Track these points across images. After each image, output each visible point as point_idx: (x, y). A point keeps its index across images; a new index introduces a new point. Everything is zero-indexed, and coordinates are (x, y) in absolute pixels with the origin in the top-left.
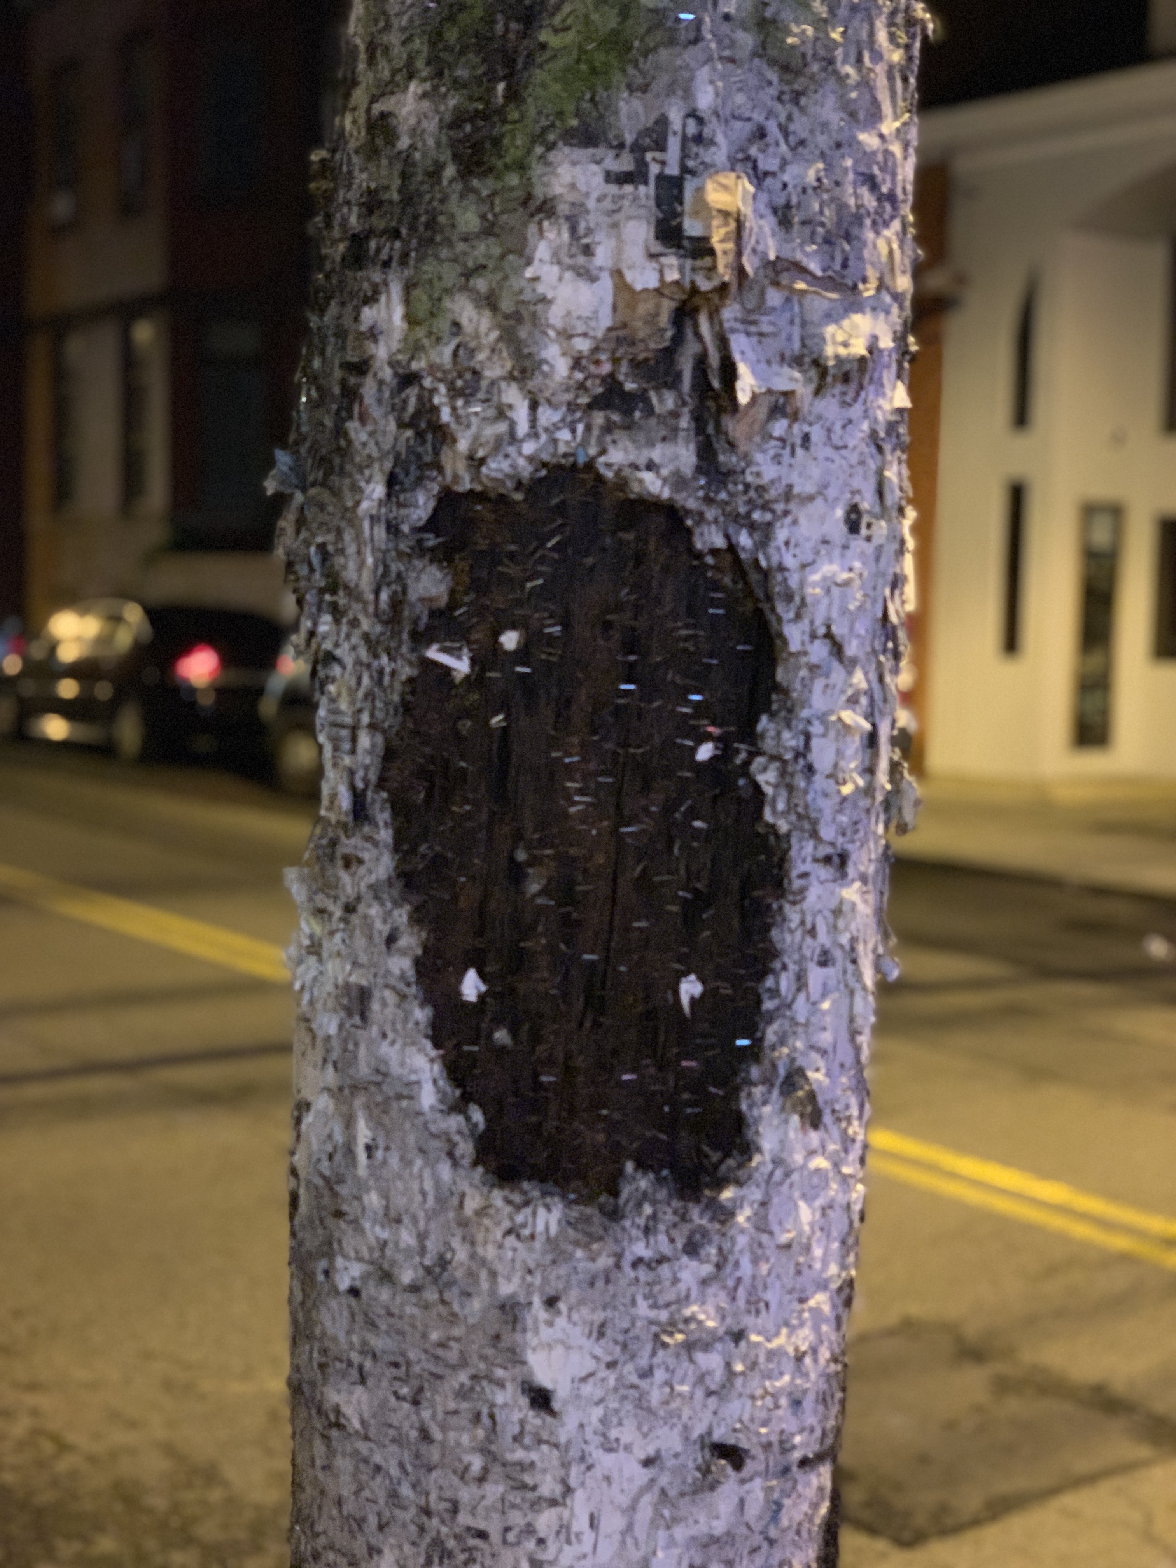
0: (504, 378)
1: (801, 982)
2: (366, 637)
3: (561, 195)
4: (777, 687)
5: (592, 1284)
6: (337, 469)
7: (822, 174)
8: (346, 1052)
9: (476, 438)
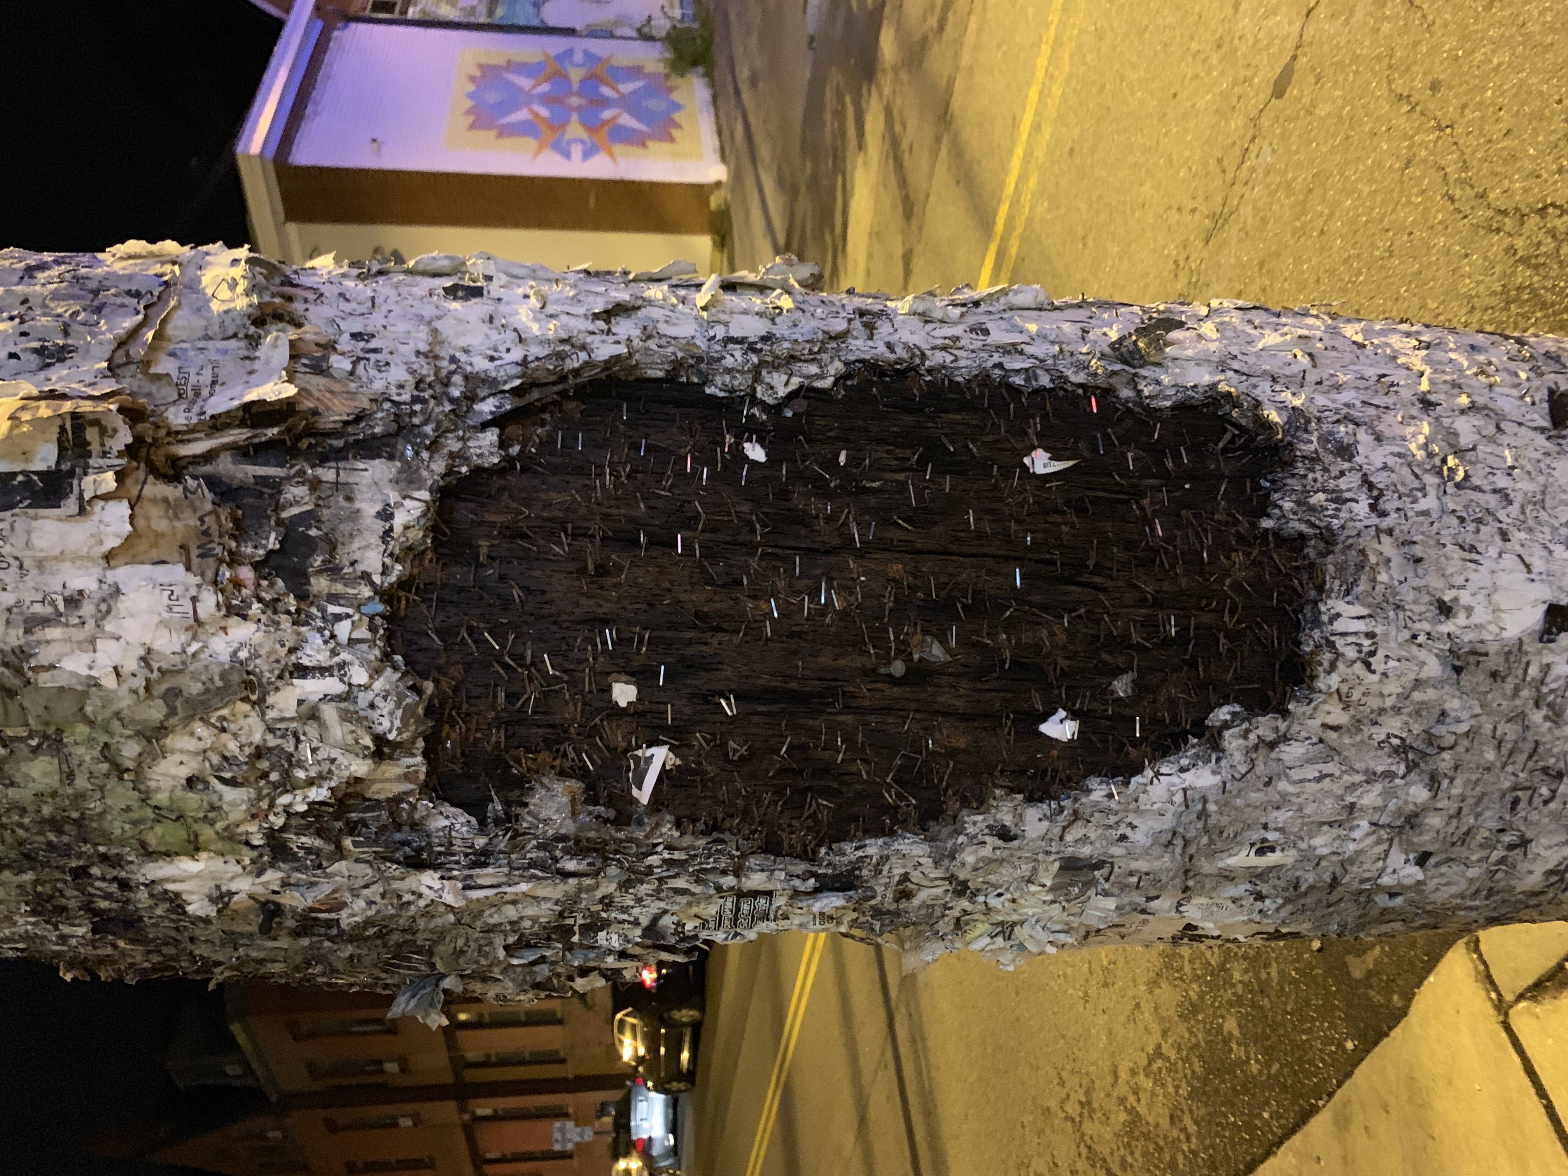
0: (263, 714)
1: (1013, 349)
2: (625, 886)
4: (671, 378)
6: (408, 937)
7: (5, 315)
8: (1137, 887)
9: (347, 749)
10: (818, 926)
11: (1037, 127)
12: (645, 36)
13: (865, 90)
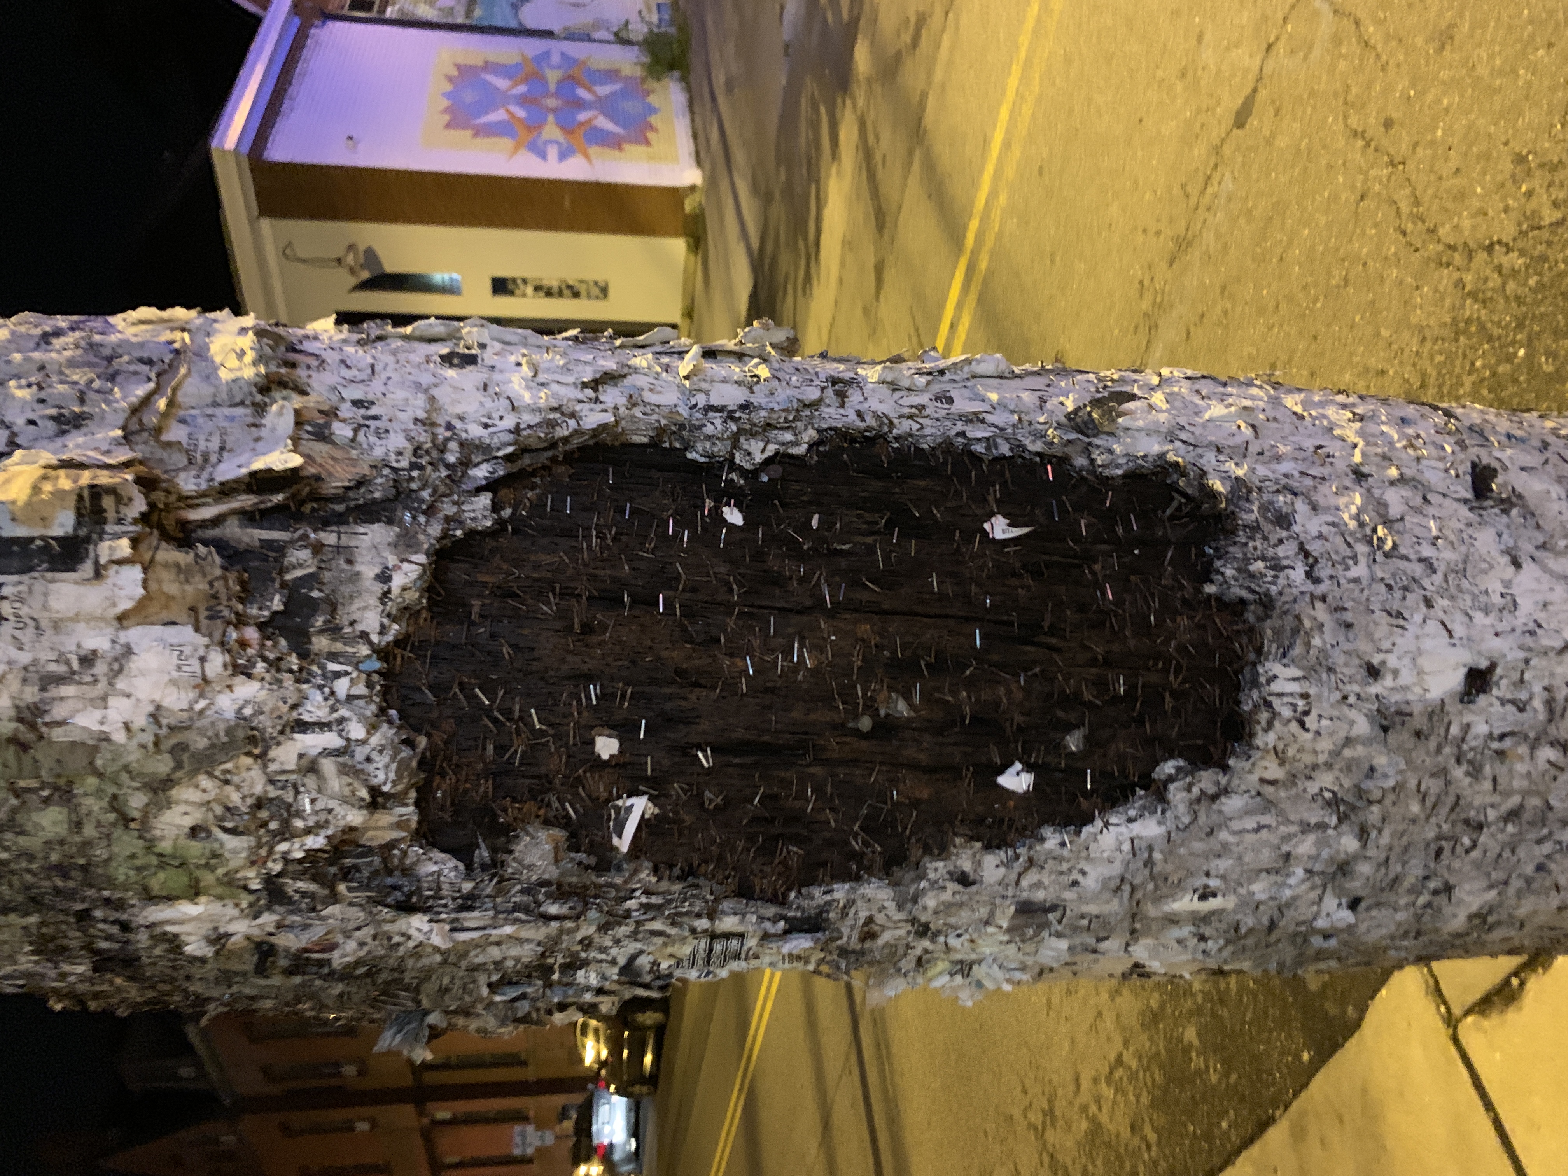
0: (265, 766)
1: (975, 418)
2: (604, 928)
3: (13, 698)
4: (655, 444)
5: (1349, 626)
6: (396, 975)
7: (23, 382)
8: (1089, 928)
9: (344, 801)
10: (787, 965)
11: (1007, 144)
12: (621, 39)
13: (839, 101)
